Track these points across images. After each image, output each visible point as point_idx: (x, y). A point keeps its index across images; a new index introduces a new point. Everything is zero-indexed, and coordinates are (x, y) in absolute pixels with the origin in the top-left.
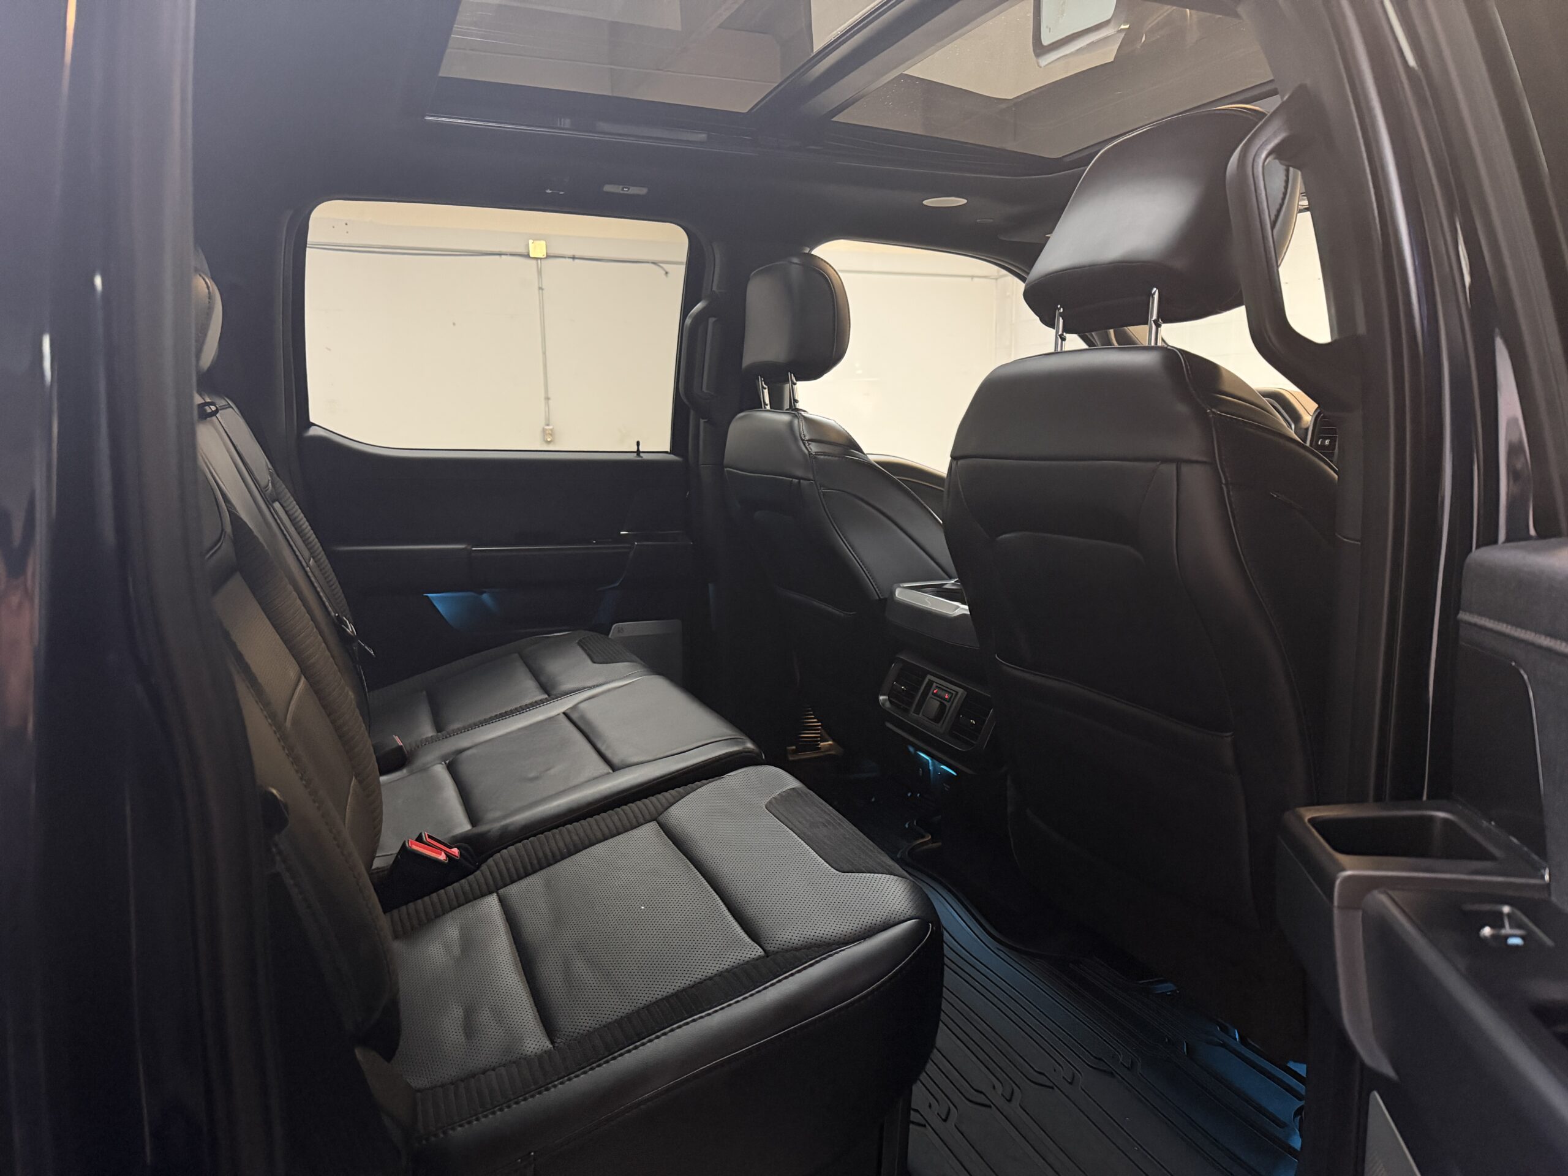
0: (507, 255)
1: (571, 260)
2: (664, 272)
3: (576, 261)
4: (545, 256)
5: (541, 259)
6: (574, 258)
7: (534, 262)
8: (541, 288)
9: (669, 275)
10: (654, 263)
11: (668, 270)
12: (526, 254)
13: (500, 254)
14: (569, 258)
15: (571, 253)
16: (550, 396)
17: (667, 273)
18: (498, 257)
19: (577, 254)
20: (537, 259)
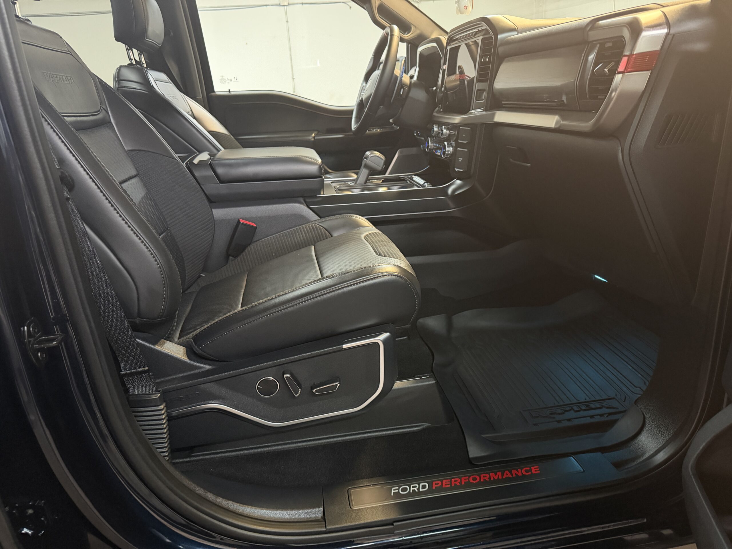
0: (269, 5)
1: (301, 5)
2: (349, 7)
3: (304, 5)
4: (288, 4)
5: (286, 6)
6: (302, 4)
7: (283, 7)
8: (287, 22)
10: (344, 3)
12: (278, 4)
14: (300, 4)
15: (300, 2)
16: (294, 77)
17: (350, 7)
18: (265, 7)
19: (304, 2)
20: (284, 6)
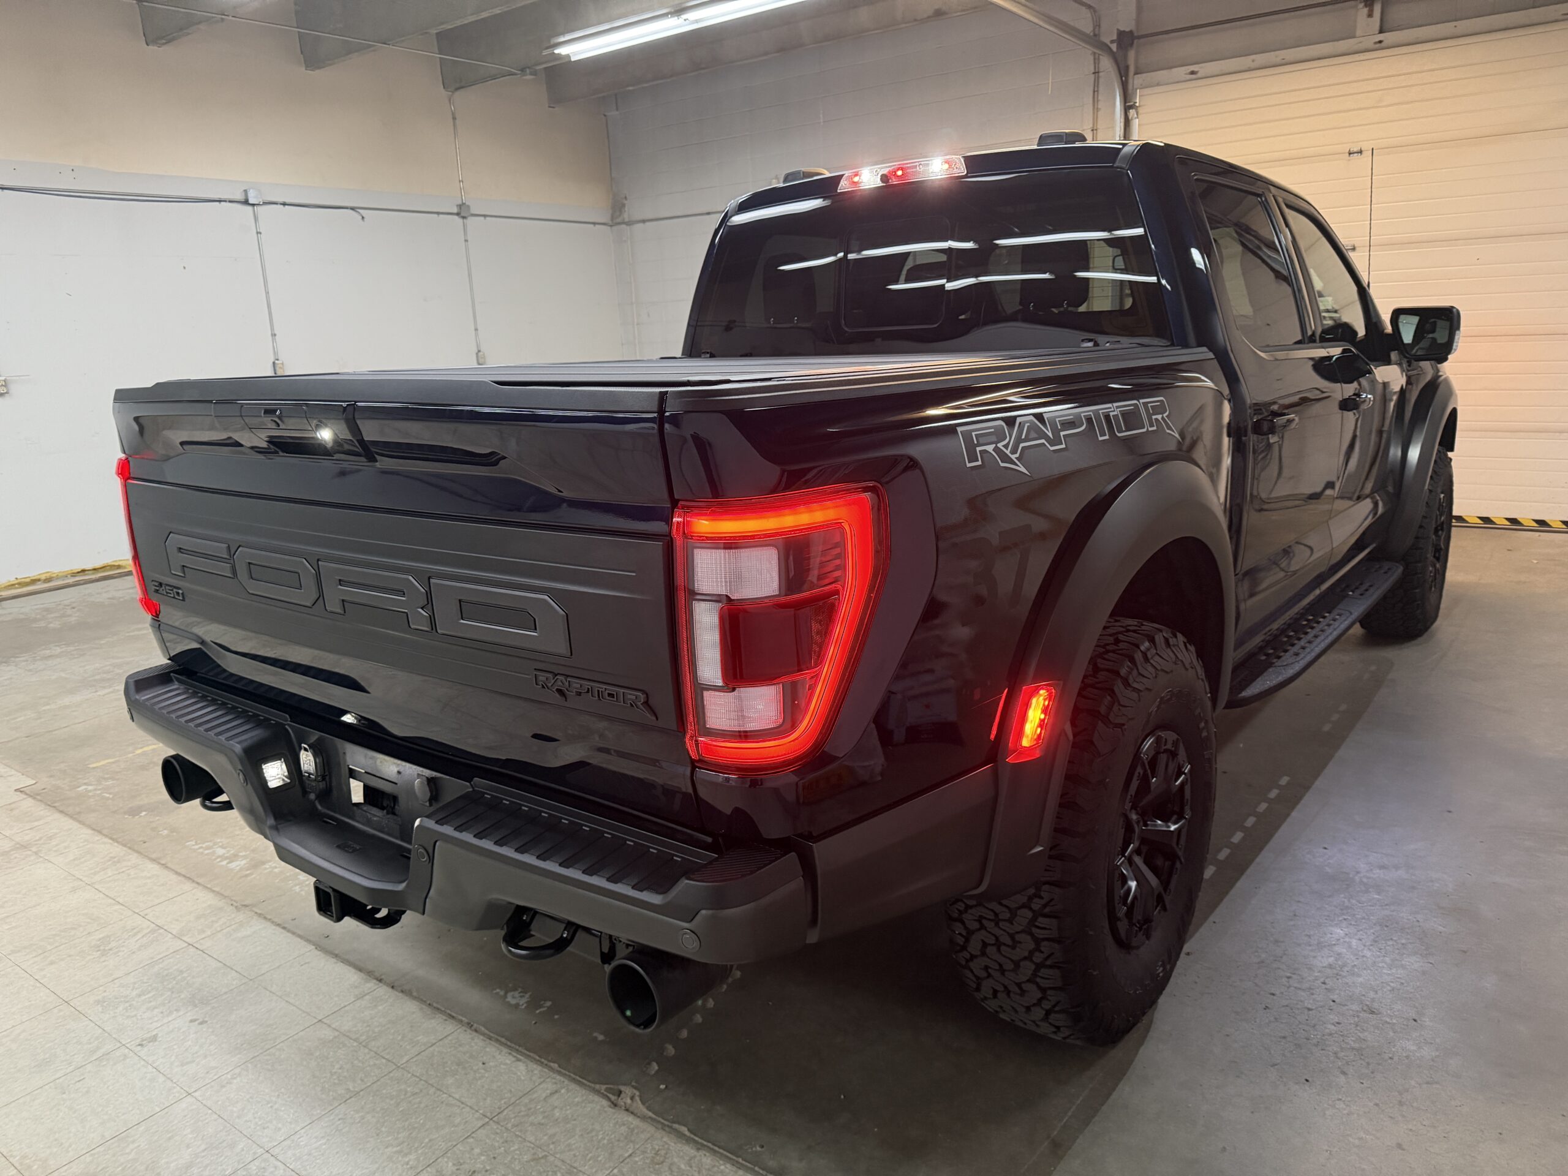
0: (226, 201)
1: (282, 206)
3: (286, 207)
4: (260, 204)
5: (256, 205)
6: (284, 204)
7: (250, 208)
8: (258, 233)
9: (365, 220)
10: (353, 209)
11: (364, 216)
12: (242, 200)
13: (220, 201)
14: (280, 204)
15: (281, 200)
16: (276, 332)
17: (363, 218)
18: (218, 203)
19: (288, 201)
20: (252, 205)
